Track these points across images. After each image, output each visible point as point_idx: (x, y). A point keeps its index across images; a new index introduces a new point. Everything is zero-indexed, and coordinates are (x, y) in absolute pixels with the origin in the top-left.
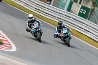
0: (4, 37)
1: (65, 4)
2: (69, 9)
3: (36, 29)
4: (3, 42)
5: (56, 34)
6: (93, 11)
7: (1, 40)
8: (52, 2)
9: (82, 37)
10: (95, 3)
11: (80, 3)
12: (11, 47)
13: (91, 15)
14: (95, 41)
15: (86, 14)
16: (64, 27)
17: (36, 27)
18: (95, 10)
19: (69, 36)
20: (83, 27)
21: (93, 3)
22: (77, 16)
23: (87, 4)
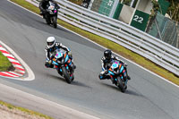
0: (15, 59)
1: (110, 7)
2: (117, 16)
6: (153, 18)
7: (11, 63)
8: (91, 5)
10: (158, 6)
11: (134, 6)
12: (26, 75)
13: (150, 24)
15: (143, 23)
18: (157, 18)
20: (139, 44)
21: (154, 7)
22: (129, 26)
23: (145, 7)
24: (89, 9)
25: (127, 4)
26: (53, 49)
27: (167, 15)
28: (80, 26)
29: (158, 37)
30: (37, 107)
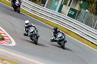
1: (56, 6)
2: (60, 11)
3: (32, 32)
4: (5, 38)
5: (53, 38)
6: (80, 12)
7: (3, 36)
8: (46, 5)
9: (71, 34)
10: (82, 5)
11: (69, 6)
13: (78, 15)
14: (82, 37)
15: (74, 15)
16: (59, 32)
17: (32, 31)
19: (63, 40)
20: (71, 25)
21: (80, 6)
22: (66, 16)
23: (75, 6)
24: (45, 7)
25: (66, 4)
26: (28, 27)
27: (87, 10)
28: (40, 17)
29: (82, 22)
30: (17, 60)
